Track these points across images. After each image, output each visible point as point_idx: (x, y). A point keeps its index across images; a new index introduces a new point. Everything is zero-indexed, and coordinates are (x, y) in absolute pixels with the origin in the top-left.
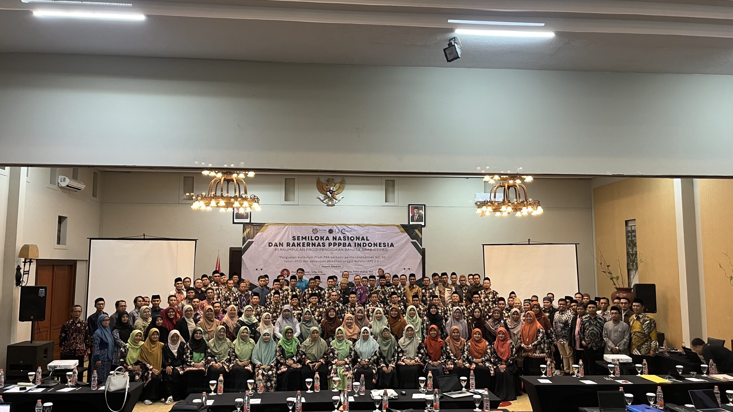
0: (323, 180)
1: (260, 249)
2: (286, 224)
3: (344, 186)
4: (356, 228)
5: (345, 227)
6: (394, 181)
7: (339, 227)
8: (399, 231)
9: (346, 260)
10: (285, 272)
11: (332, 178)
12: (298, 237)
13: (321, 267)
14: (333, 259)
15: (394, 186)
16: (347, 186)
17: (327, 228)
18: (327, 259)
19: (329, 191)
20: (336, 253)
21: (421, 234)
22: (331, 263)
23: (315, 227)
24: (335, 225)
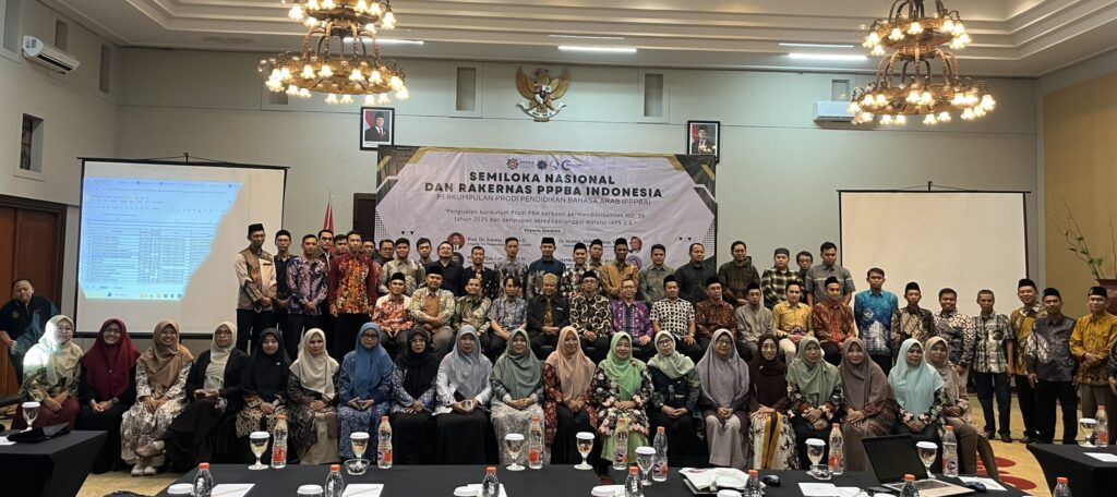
0: (528, 72)
1: (410, 194)
2: (459, 150)
3: (567, 85)
4: (590, 159)
5: (569, 158)
6: (661, 76)
7: (557, 156)
8: (672, 167)
9: (571, 218)
10: (456, 239)
11: (545, 68)
12: (481, 174)
13: (522, 230)
14: (546, 218)
15: (660, 86)
16: (572, 85)
17: (536, 159)
18: (533, 218)
19: (540, 93)
20: (551, 207)
21: (714, 172)
22: (543, 224)
23: (512, 156)
24: (550, 153)
